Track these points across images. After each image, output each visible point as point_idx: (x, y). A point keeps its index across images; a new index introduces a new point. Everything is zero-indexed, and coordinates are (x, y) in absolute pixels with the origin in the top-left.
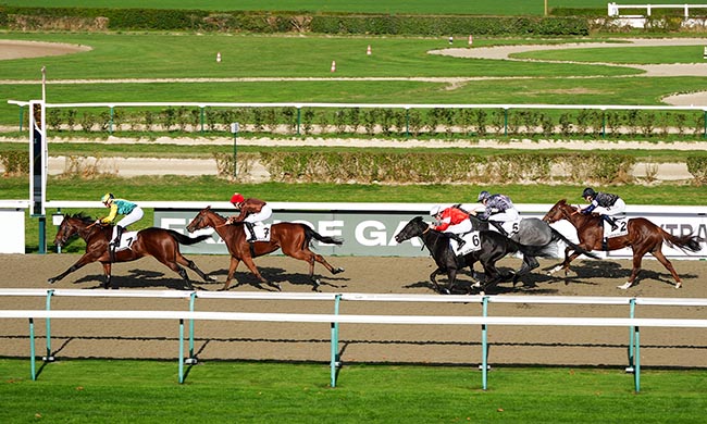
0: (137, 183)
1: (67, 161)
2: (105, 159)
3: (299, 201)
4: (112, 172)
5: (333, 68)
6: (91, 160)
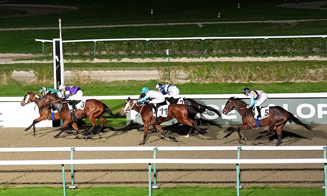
0: (113, 85)
1: (72, 73)
2: (94, 72)
3: (207, 93)
4: (98, 79)
5: (219, 16)
6: (85, 72)
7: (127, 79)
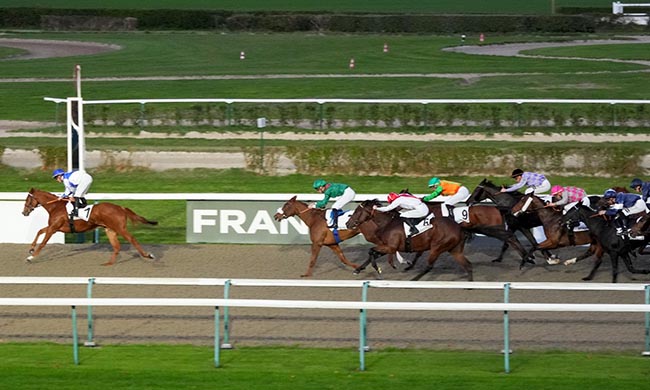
0: (169, 176)
1: (102, 155)
2: (138, 153)
4: (145, 165)
5: (352, 66)
6: (125, 154)
7: (192, 166)
